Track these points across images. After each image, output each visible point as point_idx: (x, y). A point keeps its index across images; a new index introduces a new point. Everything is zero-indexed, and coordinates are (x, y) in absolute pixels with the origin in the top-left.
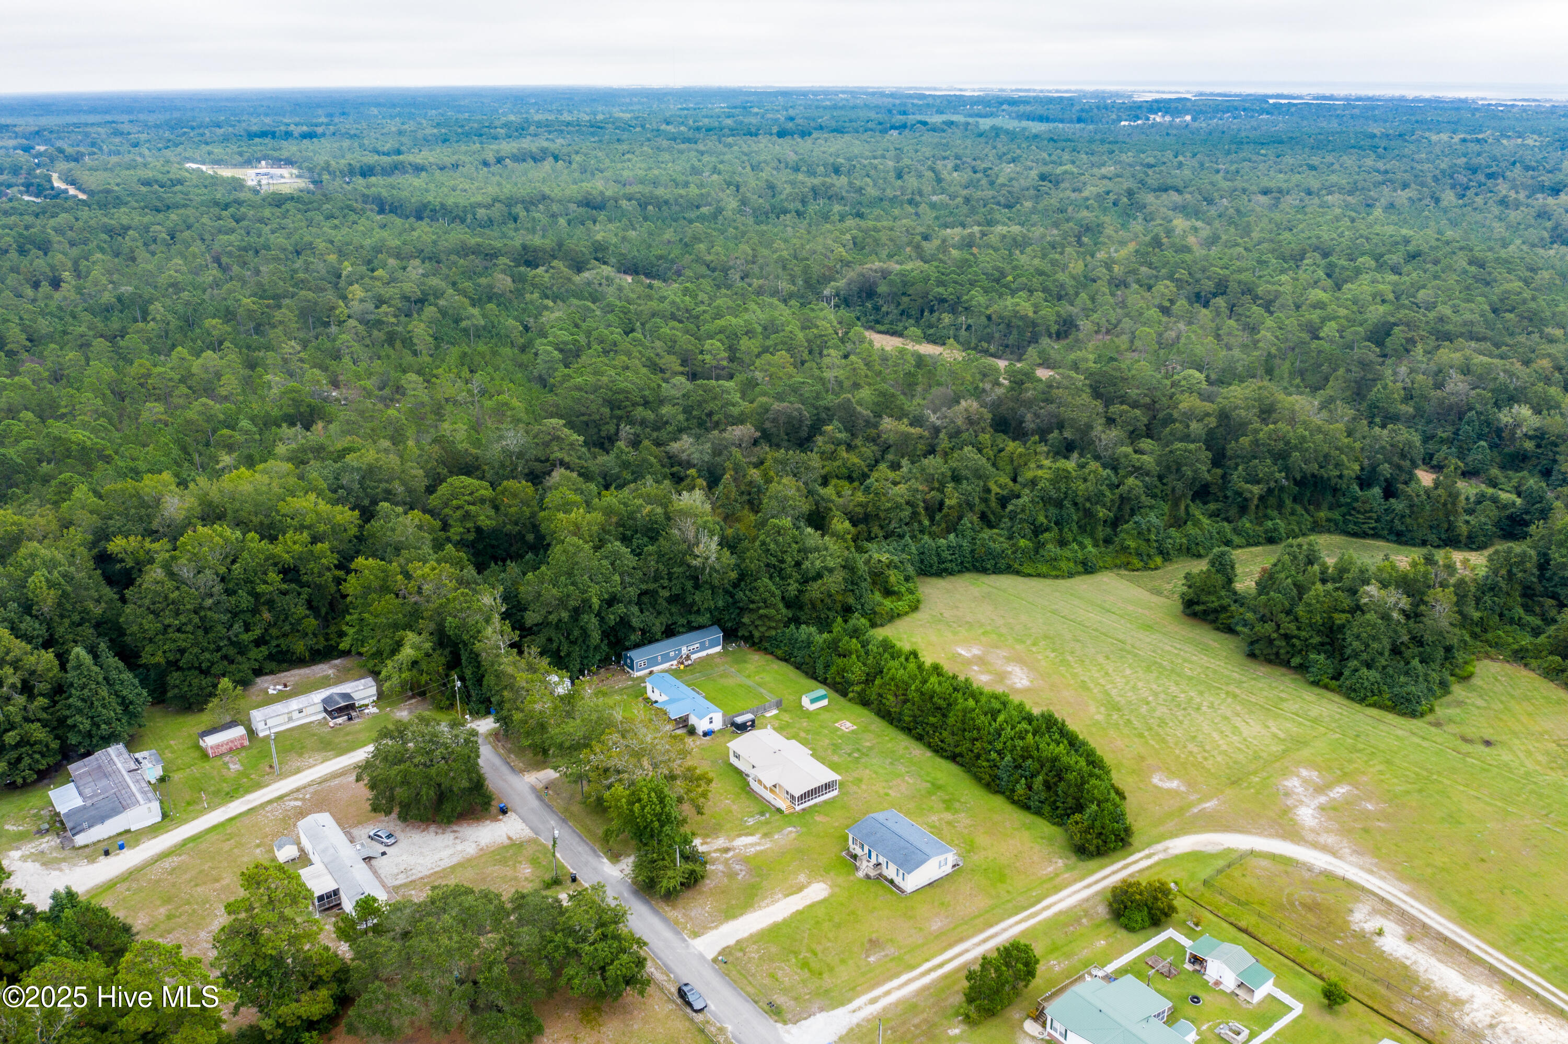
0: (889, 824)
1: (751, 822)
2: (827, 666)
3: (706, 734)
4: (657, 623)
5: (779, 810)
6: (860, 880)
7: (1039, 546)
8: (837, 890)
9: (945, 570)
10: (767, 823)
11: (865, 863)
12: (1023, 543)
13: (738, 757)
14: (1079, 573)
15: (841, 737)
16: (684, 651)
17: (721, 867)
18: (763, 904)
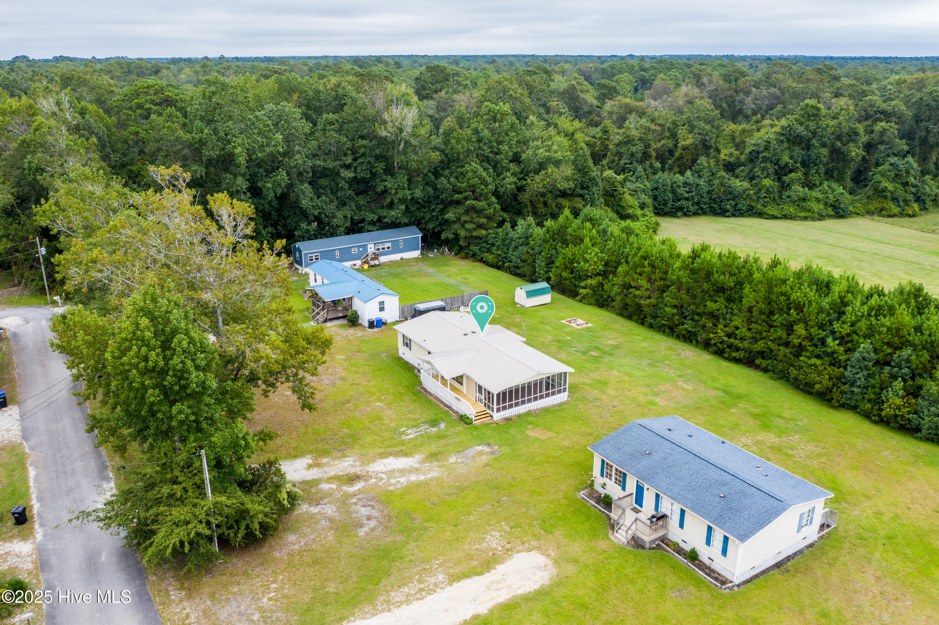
0: (675, 436)
1: (412, 434)
2: (550, 263)
3: (372, 325)
4: (340, 214)
5: (464, 419)
6: (620, 549)
7: (785, 187)
8: (570, 569)
9: (681, 208)
10: (440, 437)
11: (630, 516)
12: (767, 182)
13: (408, 344)
14: (829, 216)
15: (568, 334)
16: (371, 248)
17: (329, 510)
18: (397, 596)
